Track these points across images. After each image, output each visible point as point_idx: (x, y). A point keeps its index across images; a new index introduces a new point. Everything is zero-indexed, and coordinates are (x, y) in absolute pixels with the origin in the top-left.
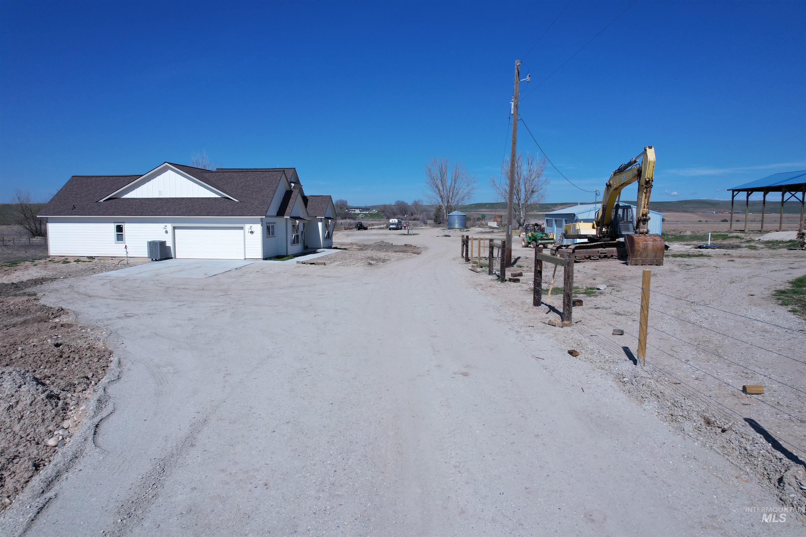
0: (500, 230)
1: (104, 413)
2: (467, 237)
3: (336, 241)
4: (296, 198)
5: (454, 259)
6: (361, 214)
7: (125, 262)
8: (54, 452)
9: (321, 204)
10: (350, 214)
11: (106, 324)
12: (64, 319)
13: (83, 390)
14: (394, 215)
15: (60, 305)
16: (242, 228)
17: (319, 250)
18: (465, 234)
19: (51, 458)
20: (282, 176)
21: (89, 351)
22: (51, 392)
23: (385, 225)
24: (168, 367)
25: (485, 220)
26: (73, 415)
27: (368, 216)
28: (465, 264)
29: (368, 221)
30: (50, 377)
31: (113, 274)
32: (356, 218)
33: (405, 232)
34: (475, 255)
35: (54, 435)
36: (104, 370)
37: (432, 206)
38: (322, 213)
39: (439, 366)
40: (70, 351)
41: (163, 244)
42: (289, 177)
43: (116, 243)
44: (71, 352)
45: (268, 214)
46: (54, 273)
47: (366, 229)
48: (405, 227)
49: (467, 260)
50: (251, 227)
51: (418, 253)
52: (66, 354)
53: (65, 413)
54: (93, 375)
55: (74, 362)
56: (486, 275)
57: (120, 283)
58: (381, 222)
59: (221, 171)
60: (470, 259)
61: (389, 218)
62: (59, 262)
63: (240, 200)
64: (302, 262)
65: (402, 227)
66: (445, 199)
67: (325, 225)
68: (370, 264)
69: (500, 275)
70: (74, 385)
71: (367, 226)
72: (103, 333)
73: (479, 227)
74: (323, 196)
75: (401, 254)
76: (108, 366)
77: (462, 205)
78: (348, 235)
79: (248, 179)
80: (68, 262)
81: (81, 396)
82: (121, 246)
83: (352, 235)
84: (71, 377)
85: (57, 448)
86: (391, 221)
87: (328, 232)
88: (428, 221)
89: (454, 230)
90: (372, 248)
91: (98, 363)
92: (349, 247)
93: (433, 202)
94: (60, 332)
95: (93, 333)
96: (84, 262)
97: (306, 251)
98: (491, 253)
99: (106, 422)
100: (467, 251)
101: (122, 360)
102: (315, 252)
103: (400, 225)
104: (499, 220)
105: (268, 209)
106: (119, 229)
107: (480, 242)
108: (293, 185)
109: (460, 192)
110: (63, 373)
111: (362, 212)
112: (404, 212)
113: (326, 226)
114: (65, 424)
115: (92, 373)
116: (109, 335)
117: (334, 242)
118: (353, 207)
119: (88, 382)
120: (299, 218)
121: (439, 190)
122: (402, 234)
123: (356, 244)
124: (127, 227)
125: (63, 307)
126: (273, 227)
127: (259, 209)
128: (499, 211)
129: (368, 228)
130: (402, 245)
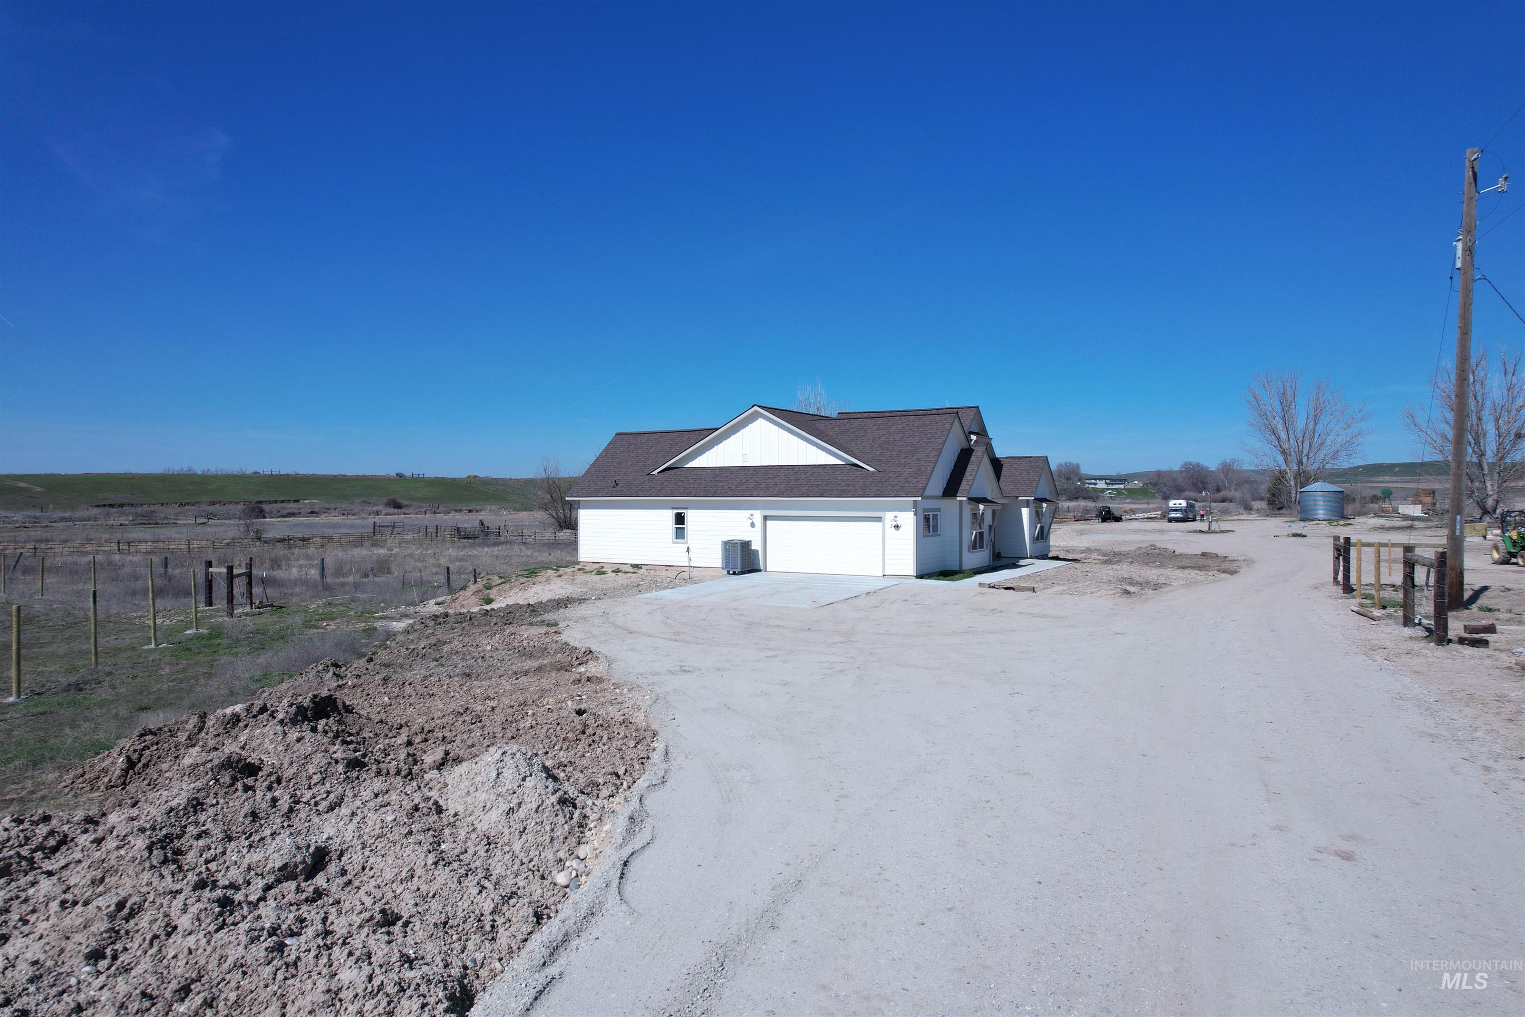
0: (1431, 524)
1: (637, 844)
2: (1347, 540)
3: (1057, 545)
4: (980, 463)
5: (1316, 588)
6: (1109, 489)
7: (686, 575)
8: (564, 896)
9: (1029, 473)
10: (1087, 490)
11: (651, 682)
12: (592, 669)
13: (610, 796)
14: (1178, 492)
15: (588, 645)
16: (879, 519)
17: (1022, 562)
18: (1343, 532)
19: (560, 907)
20: (953, 422)
21: (623, 728)
22: (565, 793)
23: (1160, 513)
24: (743, 771)
25: (1390, 500)
26: (595, 837)
27: (1123, 494)
28: (1341, 598)
29: (1123, 503)
30: (566, 766)
31: (667, 594)
32: (1097, 497)
33: (1204, 526)
34: (1368, 578)
35: (566, 868)
36: (642, 763)
37: (1263, 472)
38: (1029, 491)
39: (1279, 828)
40: (596, 724)
41: (746, 545)
42: (966, 423)
43: (673, 543)
44: (598, 726)
45: (926, 494)
46: (584, 590)
47: (1118, 519)
48: (1202, 516)
49: (1348, 589)
50: (896, 517)
51: (1233, 573)
52: (591, 729)
53: (582, 832)
54: (626, 771)
55: (600, 745)
56: (1397, 627)
57: (676, 611)
58: (1151, 506)
59: (847, 417)
60: (1355, 587)
61: (1167, 498)
62: (591, 572)
63: (878, 468)
64: (989, 584)
65: (1195, 516)
66: (1293, 458)
67: (1034, 512)
68: (1127, 592)
69: (1432, 627)
70: (598, 786)
71: (1122, 513)
72: (646, 698)
73: (1377, 515)
74: (1031, 457)
75: (1194, 573)
76: (648, 758)
77: (1333, 469)
78: (1081, 533)
79: (893, 429)
80: (604, 573)
81: (606, 806)
82: (681, 547)
83: (1090, 532)
84: (595, 771)
85: (567, 890)
86: (1172, 503)
87: (1042, 528)
88: (1254, 503)
89: (1315, 522)
90: (1130, 560)
91: (635, 750)
92: (1082, 555)
93: (1265, 463)
94: (584, 690)
95: (631, 696)
96: (625, 573)
97: (998, 563)
98: (1409, 577)
99: (640, 858)
100: (1347, 570)
101: (671, 749)
102: (1014, 566)
103: (1191, 511)
104: (1428, 500)
105: (927, 484)
106: (680, 519)
107: (1379, 552)
108: (974, 437)
109: (1328, 442)
110: (584, 762)
111: (1111, 487)
112: (1200, 485)
113: (1037, 515)
114: (582, 851)
115: (624, 768)
116: (654, 702)
117: (1054, 546)
118: (1092, 475)
119: (618, 782)
120: (984, 500)
121: (1279, 439)
122: (1195, 531)
123: (1097, 550)
124: (691, 516)
125: (593, 649)
126: (935, 517)
127: (911, 485)
128: (1428, 481)
129: (1123, 518)
130: (1196, 555)
